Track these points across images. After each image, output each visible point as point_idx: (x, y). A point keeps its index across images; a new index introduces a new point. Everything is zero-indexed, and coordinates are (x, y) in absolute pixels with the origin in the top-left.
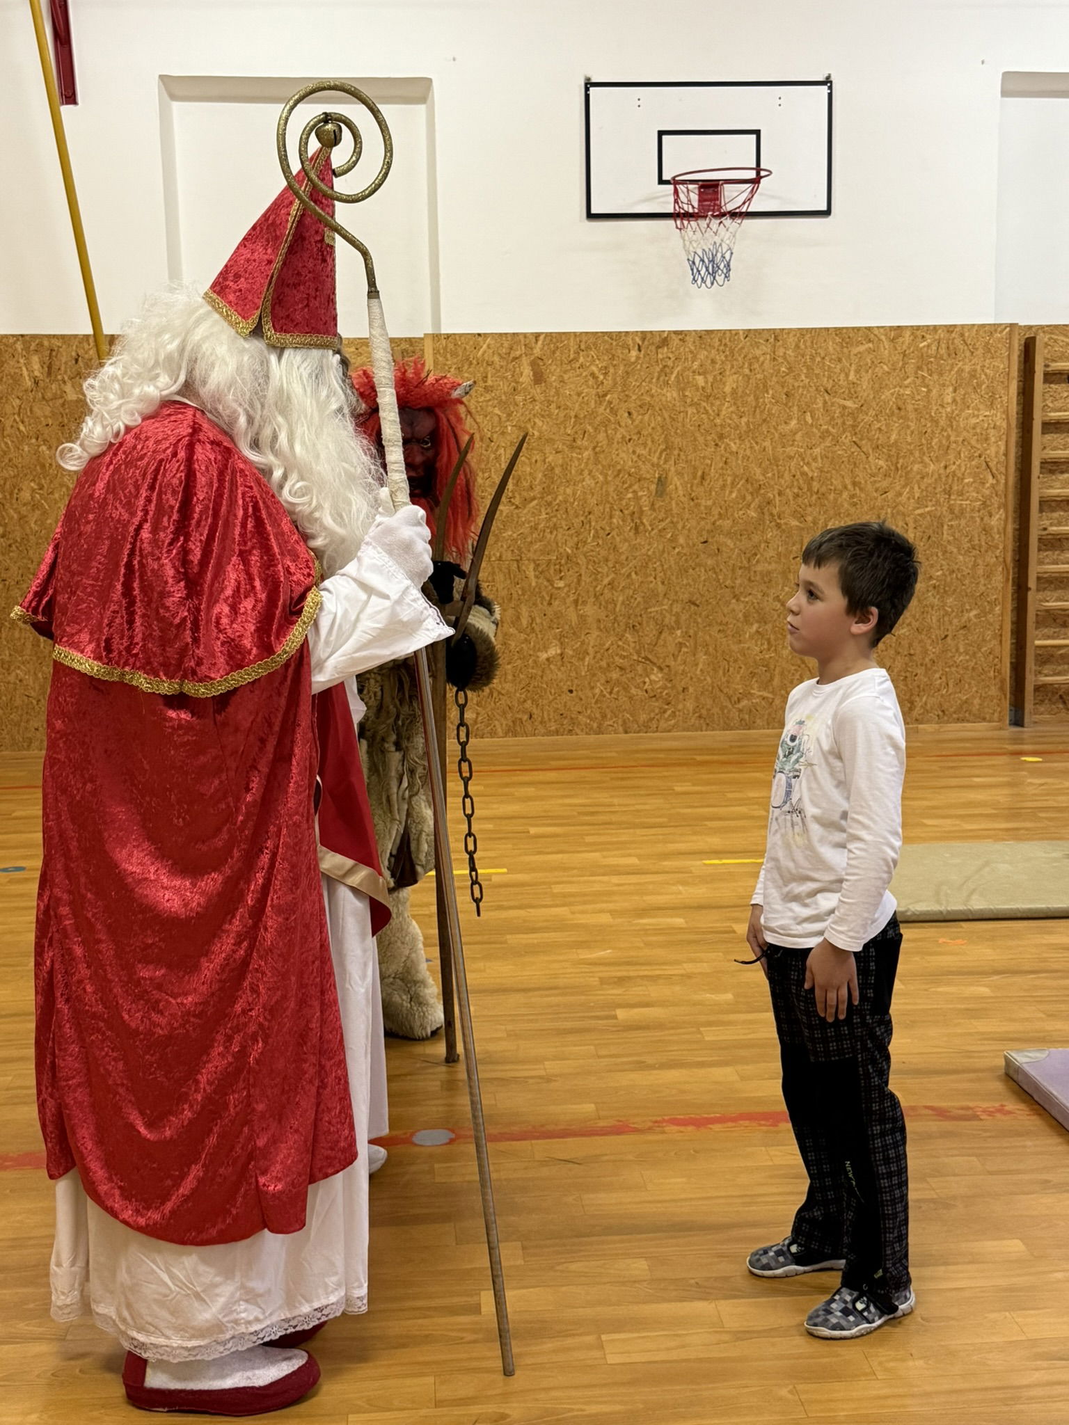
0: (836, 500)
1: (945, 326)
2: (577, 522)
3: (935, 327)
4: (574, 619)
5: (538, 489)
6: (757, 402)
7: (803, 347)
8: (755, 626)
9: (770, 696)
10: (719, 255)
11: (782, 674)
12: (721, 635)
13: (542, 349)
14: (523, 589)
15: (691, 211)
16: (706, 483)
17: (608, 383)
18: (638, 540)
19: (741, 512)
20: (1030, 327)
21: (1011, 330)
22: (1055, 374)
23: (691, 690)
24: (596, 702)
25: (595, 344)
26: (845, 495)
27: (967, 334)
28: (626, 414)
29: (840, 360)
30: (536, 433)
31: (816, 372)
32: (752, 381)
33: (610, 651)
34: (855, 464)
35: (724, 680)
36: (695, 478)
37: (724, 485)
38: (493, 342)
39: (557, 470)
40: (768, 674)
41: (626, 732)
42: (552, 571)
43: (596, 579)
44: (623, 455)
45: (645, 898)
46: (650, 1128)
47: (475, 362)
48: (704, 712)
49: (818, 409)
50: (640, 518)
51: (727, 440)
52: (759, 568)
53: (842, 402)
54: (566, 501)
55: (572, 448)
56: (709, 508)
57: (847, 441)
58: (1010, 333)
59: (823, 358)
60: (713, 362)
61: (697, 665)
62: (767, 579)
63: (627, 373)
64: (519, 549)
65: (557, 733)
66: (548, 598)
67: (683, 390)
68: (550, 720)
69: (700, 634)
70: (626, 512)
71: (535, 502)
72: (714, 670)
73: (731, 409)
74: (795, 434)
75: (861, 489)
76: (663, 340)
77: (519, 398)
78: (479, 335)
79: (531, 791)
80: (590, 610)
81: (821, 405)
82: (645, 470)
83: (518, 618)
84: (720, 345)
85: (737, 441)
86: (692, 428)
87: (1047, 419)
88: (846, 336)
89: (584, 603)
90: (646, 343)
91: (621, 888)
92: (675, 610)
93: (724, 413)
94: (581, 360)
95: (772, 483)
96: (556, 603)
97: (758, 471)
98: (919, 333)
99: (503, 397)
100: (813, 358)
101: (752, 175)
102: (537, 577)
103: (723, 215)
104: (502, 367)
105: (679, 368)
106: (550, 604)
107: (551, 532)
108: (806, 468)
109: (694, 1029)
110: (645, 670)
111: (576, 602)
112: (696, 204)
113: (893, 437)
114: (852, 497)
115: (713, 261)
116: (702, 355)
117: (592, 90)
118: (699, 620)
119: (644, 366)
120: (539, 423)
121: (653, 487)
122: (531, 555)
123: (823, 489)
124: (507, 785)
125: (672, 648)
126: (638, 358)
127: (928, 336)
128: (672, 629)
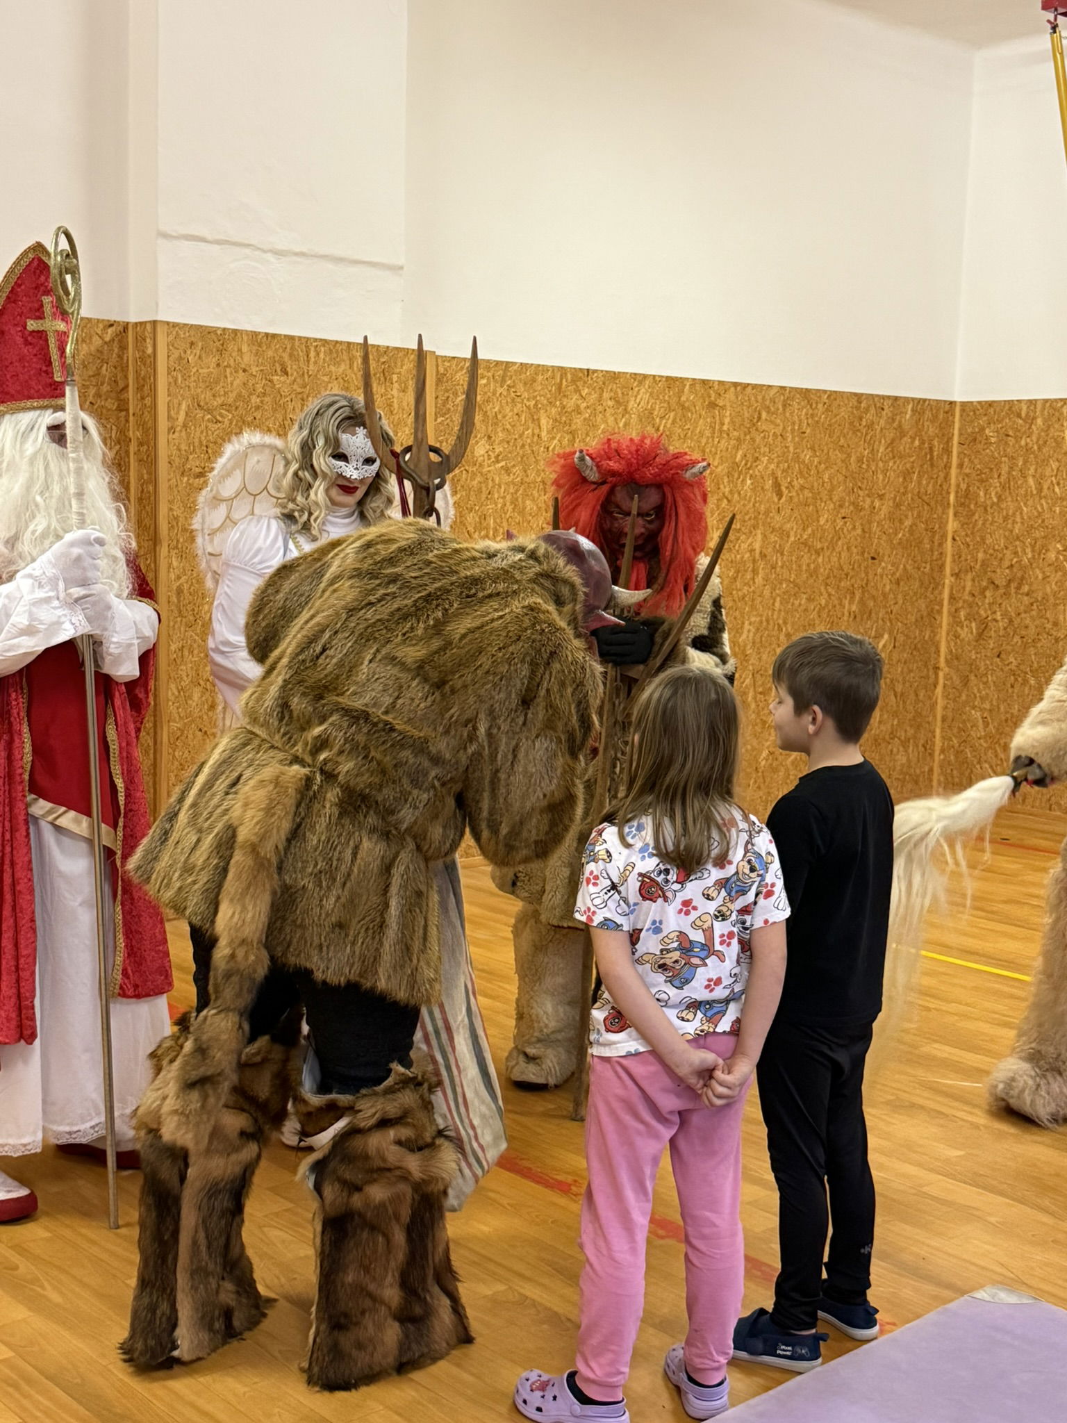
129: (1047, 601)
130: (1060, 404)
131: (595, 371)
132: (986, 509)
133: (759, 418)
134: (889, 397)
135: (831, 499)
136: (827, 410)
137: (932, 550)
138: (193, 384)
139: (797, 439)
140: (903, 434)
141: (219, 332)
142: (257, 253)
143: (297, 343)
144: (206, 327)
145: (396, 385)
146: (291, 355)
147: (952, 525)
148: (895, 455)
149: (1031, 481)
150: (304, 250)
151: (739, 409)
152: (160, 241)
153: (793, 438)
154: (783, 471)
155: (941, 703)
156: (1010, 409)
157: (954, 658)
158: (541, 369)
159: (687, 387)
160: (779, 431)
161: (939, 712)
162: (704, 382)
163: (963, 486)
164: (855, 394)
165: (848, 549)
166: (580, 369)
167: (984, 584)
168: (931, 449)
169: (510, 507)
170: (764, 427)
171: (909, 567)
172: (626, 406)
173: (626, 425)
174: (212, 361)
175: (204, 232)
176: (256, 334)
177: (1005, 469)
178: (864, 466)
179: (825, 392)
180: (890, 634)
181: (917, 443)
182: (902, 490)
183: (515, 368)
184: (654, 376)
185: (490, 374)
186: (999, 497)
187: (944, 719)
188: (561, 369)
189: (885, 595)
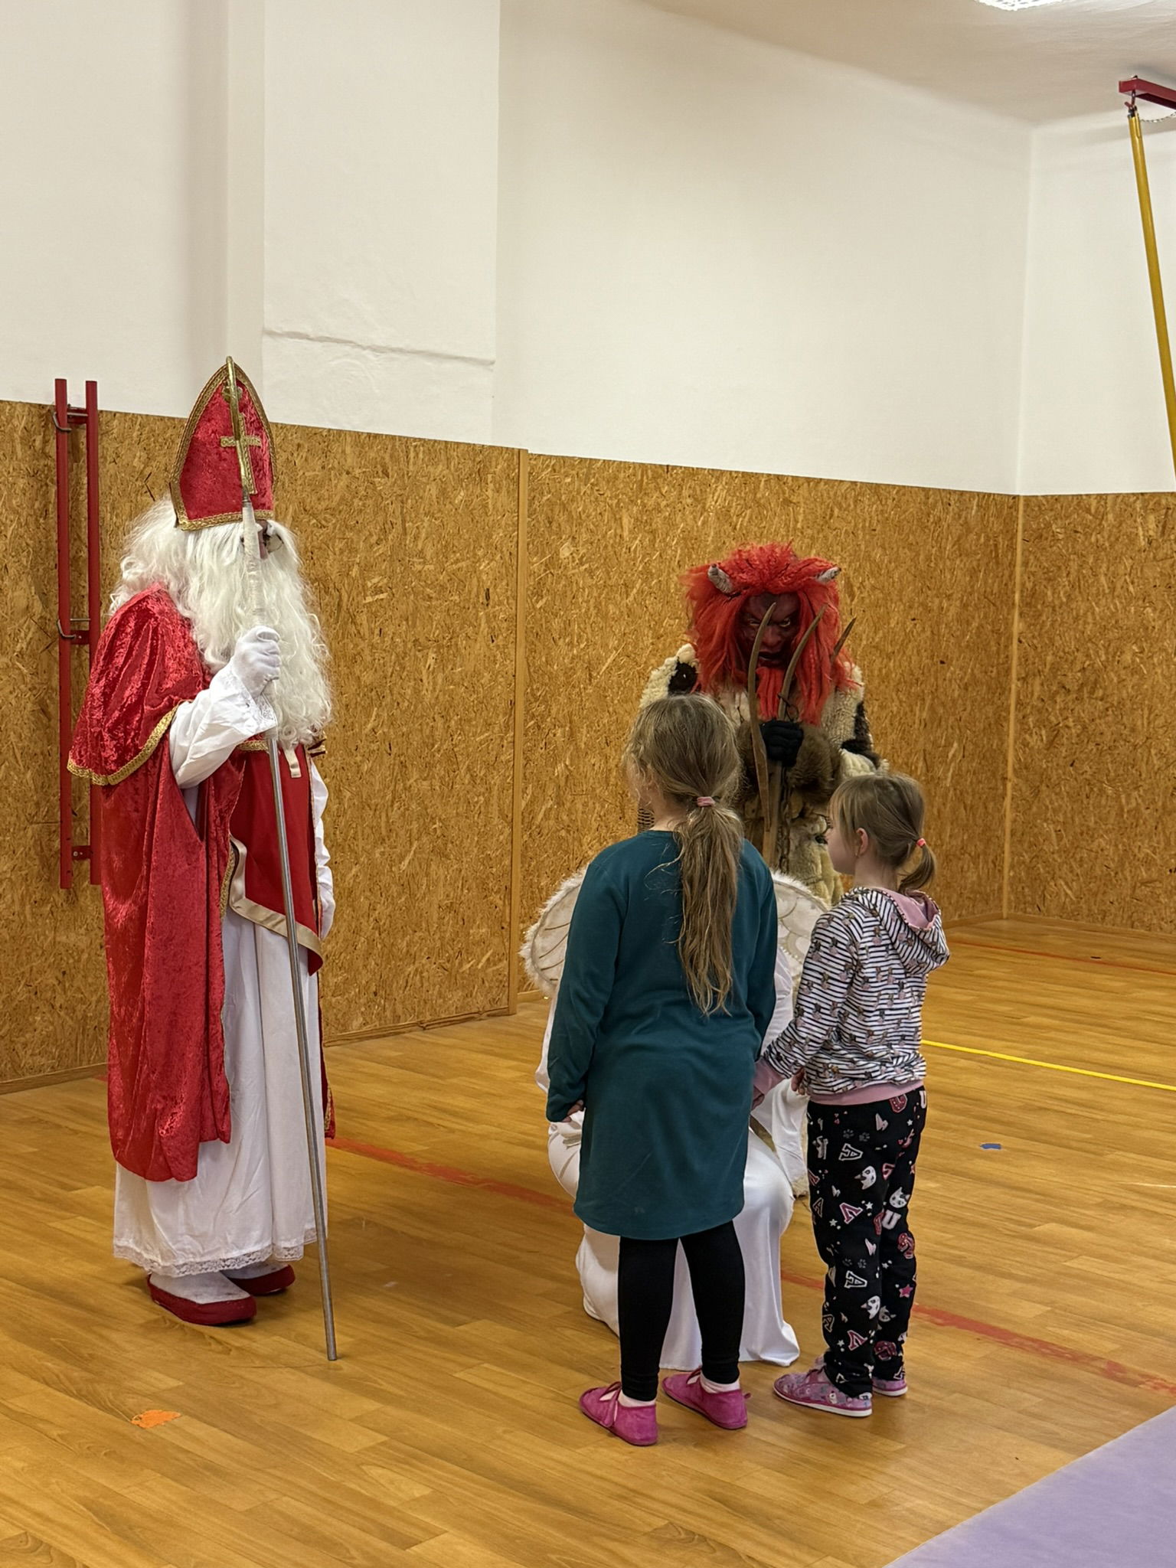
129: (1124, 705)
130: (1132, 499)
131: (674, 467)
132: (1054, 610)
133: (831, 516)
134: (955, 491)
135: (901, 600)
136: (896, 506)
137: (998, 653)
138: (299, 488)
139: (867, 537)
140: (969, 531)
141: (324, 434)
142: (357, 350)
143: (397, 443)
144: (313, 428)
145: (491, 486)
146: (391, 457)
147: (1018, 626)
148: (962, 553)
149: (1103, 579)
150: (401, 346)
151: (812, 505)
152: (266, 339)
153: (864, 537)
154: (855, 570)
155: (1009, 816)
156: (1078, 504)
157: (1023, 768)
158: (623, 466)
159: (763, 483)
160: (850, 528)
161: (1008, 824)
162: (778, 477)
163: (1029, 585)
164: (924, 489)
165: (918, 652)
166: (661, 466)
167: (1054, 688)
168: (996, 545)
169: (593, 612)
170: (837, 525)
171: (976, 671)
172: (705, 504)
173: (704, 523)
174: (317, 463)
175: (307, 328)
176: (359, 434)
177: (1074, 566)
178: (932, 565)
179: (894, 486)
180: (960, 741)
181: (982, 540)
182: (969, 590)
183: (599, 464)
184: (731, 472)
185: (574, 472)
186: (1069, 597)
187: (1013, 834)
188: (642, 465)
189: (954, 701)
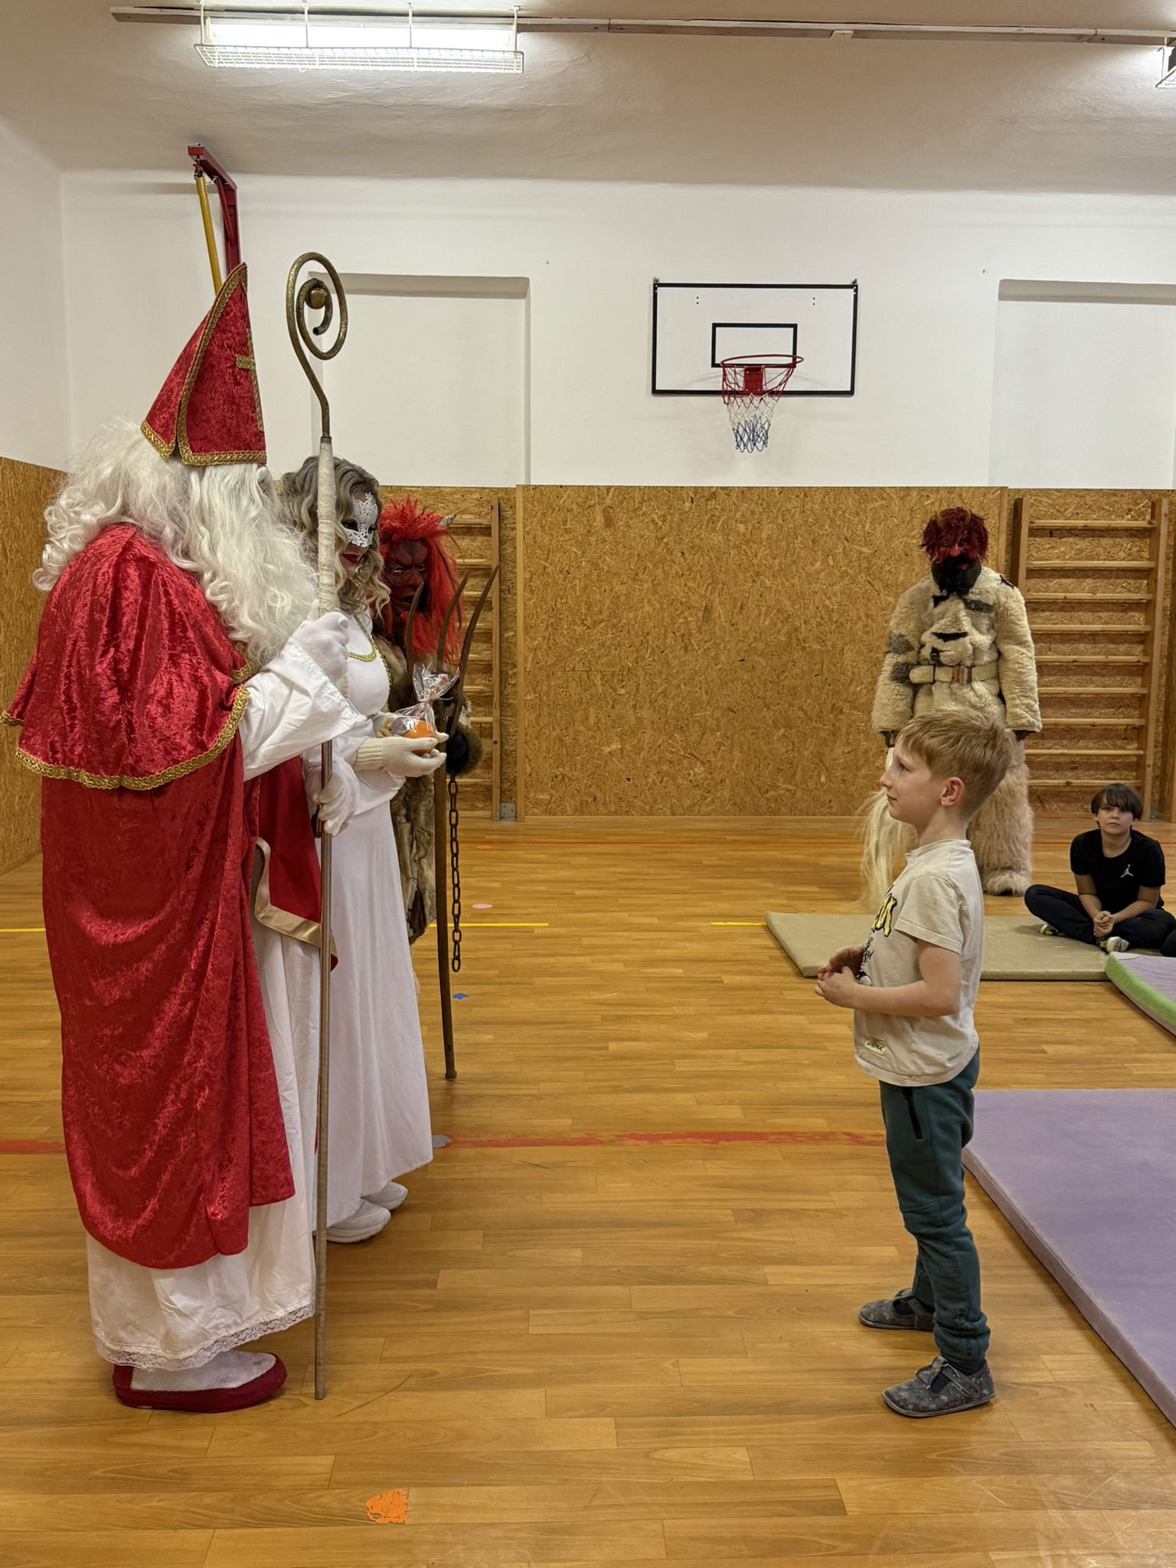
0: (851, 628)
1: (946, 488)
2: (637, 641)
3: (938, 488)
4: (633, 720)
5: (606, 613)
6: (788, 545)
7: (827, 502)
8: (782, 731)
9: (793, 788)
10: (759, 426)
11: (803, 770)
12: (753, 737)
13: (612, 499)
14: (591, 695)
15: (737, 389)
16: (744, 612)
17: (666, 528)
18: (687, 657)
19: (772, 637)
20: (1019, 490)
21: (1001, 492)
22: (1038, 529)
23: (727, 781)
24: (649, 789)
25: (656, 496)
26: (860, 624)
27: (964, 495)
28: (680, 554)
29: (858, 514)
30: (606, 568)
31: (838, 523)
32: (785, 529)
33: (662, 747)
34: (868, 599)
35: (755, 774)
36: (735, 607)
37: (759, 615)
38: (572, 493)
39: (622, 598)
40: (792, 770)
41: (673, 814)
42: (615, 681)
43: (651, 689)
44: (677, 588)
45: (655, 951)
46: (612, 1141)
47: (557, 508)
48: (738, 800)
49: (839, 553)
50: (689, 639)
51: (762, 578)
52: (786, 683)
53: (858, 548)
54: (629, 624)
55: (634, 580)
56: (746, 633)
57: (862, 581)
58: (1001, 495)
59: (844, 512)
60: (753, 513)
61: (733, 761)
62: (794, 692)
63: (682, 521)
64: (589, 661)
65: (616, 813)
66: (611, 703)
67: (728, 535)
68: (610, 802)
69: (737, 735)
70: (677, 634)
71: (603, 624)
72: (748, 766)
73: (766, 552)
74: (818, 574)
75: (873, 620)
76: (712, 494)
77: (593, 539)
78: (561, 486)
79: (584, 860)
80: (646, 713)
81: (841, 550)
82: (694, 599)
83: (587, 718)
84: (759, 499)
85: (771, 578)
86: (734, 567)
87: (1031, 566)
88: (863, 494)
89: (641, 708)
90: (698, 496)
91: (638, 942)
92: (716, 715)
93: (760, 555)
94: (644, 509)
95: (799, 613)
96: (618, 707)
97: (788, 603)
98: (925, 493)
99: (580, 538)
100: (835, 512)
101: (789, 360)
102: (603, 685)
103: (764, 393)
104: (579, 513)
105: (725, 517)
106: (613, 707)
107: (616, 649)
108: (827, 602)
109: (669, 1061)
110: (690, 763)
111: (635, 706)
112: (741, 384)
113: (901, 578)
114: (866, 626)
115: (754, 430)
116: (744, 507)
117: (660, 290)
118: (736, 724)
119: (696, 515)
120: (608, 559)
121: (700, 614)
122: (598, 667)
123: (842, 619)
124: (565, 855)
125: (713, 746)
126: (691, 508)
127: (932, 496)
128: (713, 732)
179: (22, 463)
